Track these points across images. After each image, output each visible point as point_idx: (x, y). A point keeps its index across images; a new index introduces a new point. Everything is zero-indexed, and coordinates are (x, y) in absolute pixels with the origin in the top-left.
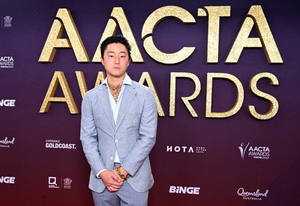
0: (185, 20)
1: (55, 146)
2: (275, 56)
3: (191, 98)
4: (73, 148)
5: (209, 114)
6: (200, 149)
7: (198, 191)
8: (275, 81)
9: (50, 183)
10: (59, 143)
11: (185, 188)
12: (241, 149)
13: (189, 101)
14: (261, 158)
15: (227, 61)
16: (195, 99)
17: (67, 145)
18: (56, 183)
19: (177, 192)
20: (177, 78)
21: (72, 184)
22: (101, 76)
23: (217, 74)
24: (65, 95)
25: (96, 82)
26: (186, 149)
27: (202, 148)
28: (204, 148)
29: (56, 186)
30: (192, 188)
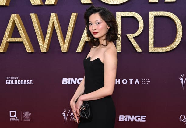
1: (14, 82)
3: (135, 35)
4: (31, 84)
5: (152, 49)
6: (145, 81)
7: (145, 119)
9: (10, 116)
10: (17, 80)
11: (133, 116)
12: (182, 79)
13: (134, 37)
15: (166, 1)
16: (139, 35)
17: (25, 81)
18: (17, 117)
19: (126, 120)
20: (122, 17)
21: (31, 117)
22: (53, 17)
23: (158, 12)
24: (21, 36)
25: (50, 23)
26: (132, 81)
27: (146, 80)
28: (148, 80)
29: (17, 119)
30: (139, 116)
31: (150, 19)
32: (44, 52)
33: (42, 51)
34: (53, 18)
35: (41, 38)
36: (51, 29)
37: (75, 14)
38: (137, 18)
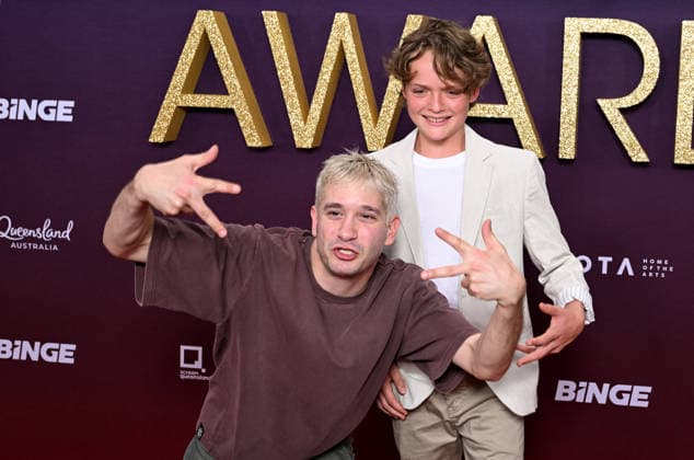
3: (628, 101)
5: (684, 153)
6: (655, 265)
7: (646, 397)
9: (182, 365)
11: (606, 386)
13: (623, 111)
16: (641, 104)
18: (203, 367)
19: (580, 399)
20: (584, 36)
22: (342, 27)
24: (228, 87)
25: (328, 46)
26: (609, 263)
27: (659, 262)
28: (666, 262)
29: (203, 375)
30: (628, 388)
31: (682, 49)
32: (305, 146)
33: (298, 145)
34: (343, 30)
35: (296, 100)
36: (331, 68)
37: (420, 16)
38: (638, 42)
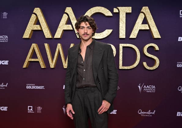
0: (106, 15)
1: (32, 88)
2: (156, 34)
4: (43, 88)
5: (121, 67)
7: (116, 112)
8: (157, 48)
10: (34, 86)
12: (139, 87)
14: (150, 92)
15: (130, 37)
17: (39, 87)
18: (32, 110)
21: (42, 111)
23: (125, 44)
24: (38, 57)
25: (57, 49)
28: (118, 87)
29: (32, 112)
31: (120, 49)
33: (51, 67)
34: (59, 46)
37: (73, 44)
